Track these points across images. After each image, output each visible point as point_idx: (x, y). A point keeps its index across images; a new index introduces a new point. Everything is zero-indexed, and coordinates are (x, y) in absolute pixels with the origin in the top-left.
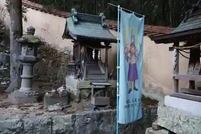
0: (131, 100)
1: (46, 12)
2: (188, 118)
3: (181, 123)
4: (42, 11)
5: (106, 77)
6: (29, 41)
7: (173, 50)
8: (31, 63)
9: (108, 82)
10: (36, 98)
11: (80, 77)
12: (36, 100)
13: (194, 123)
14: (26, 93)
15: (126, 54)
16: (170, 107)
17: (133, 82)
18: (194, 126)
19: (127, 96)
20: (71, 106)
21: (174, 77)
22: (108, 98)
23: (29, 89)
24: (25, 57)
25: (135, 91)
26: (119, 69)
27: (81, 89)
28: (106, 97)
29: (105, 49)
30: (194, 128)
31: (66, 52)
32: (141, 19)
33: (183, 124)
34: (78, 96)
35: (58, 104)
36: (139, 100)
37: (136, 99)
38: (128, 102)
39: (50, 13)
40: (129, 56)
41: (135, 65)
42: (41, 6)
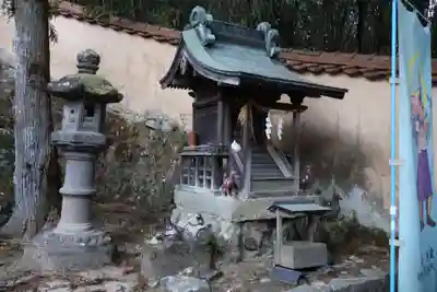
1: (93, 23)
4: (81, 19)
5: (295, 187)
6: (89, 90)
8: (93, 152)
10: (108, 253)
11: (234, 188)
12: (107, 259)
14: (81, 241)
20: (220, 275)
23: (85, 226)
24: (76, 136)
27: (241, 223)
29: (291, 114)
31: (151, 124)
34: (236, 242)
35: (189, 270)
39: (106, 26)
42: (77, 9)
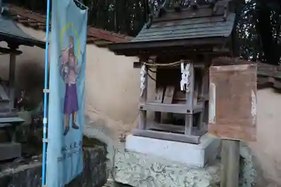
0: (68, 146)
2: (163, 167)
3: (153, 174)
5: (10, 106)
7: (140, 67)
9: (17, 116)
13: (173, 173)
15: (61, 68)
16: (134, 152)
17: (71, 116)
18: (172, 176)
19: (63, 141)
21: (141, 108)
22: (19, 144)
25: (74, 130)
26: (48, 94)
28: (14, 144)
30: (172, 179)
32: (83, 12)
33: (157, 175)
36: (80, 144)
37: (75, 144)
38: (63, 149)
40: (66, 71)
41: (74, 86)
